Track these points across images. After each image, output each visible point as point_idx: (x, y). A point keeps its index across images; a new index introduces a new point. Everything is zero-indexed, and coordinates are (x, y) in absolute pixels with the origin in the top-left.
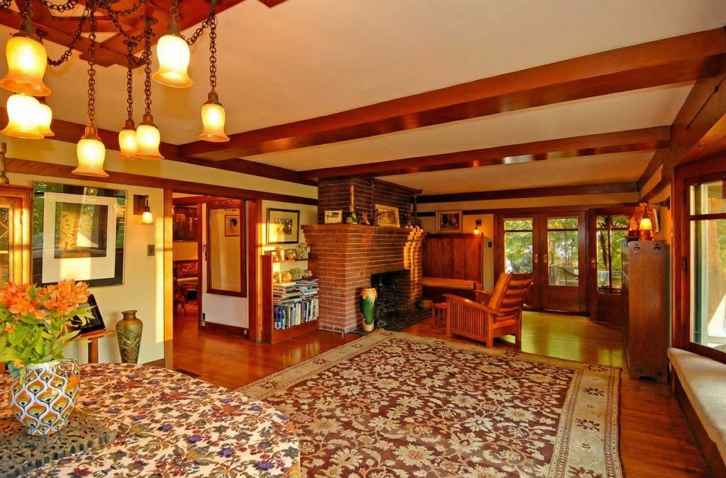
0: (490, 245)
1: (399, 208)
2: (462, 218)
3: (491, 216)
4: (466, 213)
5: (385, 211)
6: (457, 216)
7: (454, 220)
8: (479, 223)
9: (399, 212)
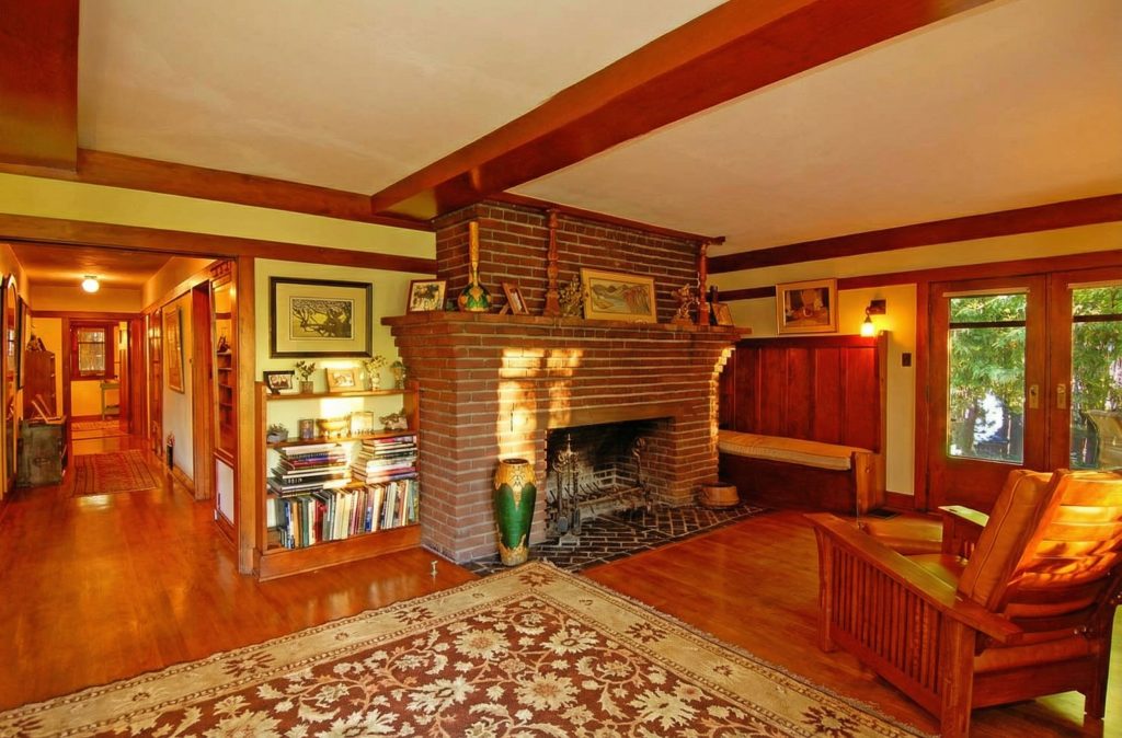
0: (906, 359)
1: (656, 279)
2: (836, 296)
3: (912, 288)
4: (845, 284)
5: (616, 285)
6: (825, 293)
7: (818, 303)
8: (877, 306)
9: (657, 287)
